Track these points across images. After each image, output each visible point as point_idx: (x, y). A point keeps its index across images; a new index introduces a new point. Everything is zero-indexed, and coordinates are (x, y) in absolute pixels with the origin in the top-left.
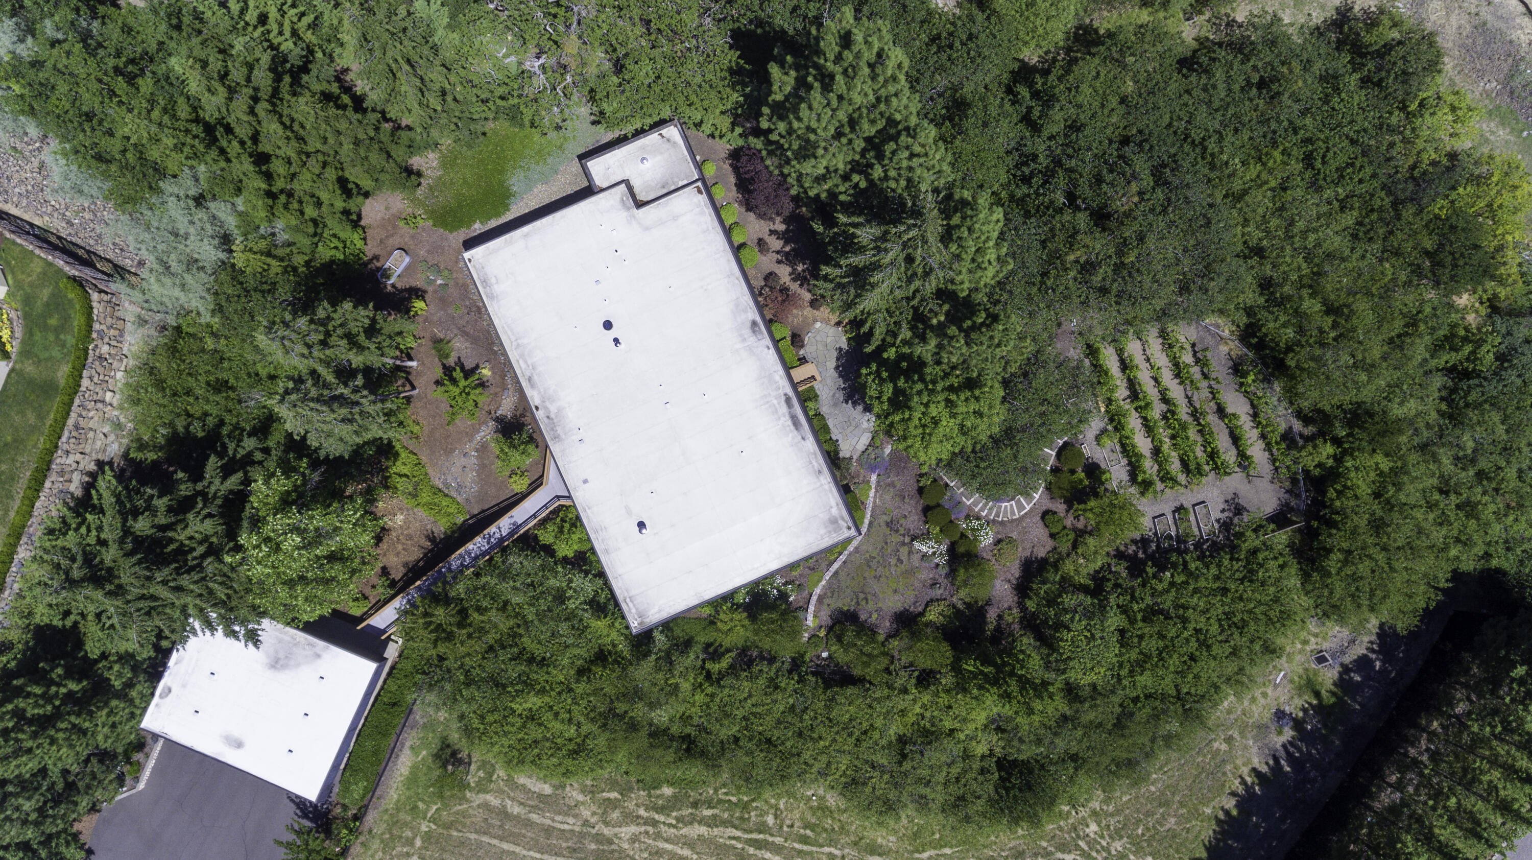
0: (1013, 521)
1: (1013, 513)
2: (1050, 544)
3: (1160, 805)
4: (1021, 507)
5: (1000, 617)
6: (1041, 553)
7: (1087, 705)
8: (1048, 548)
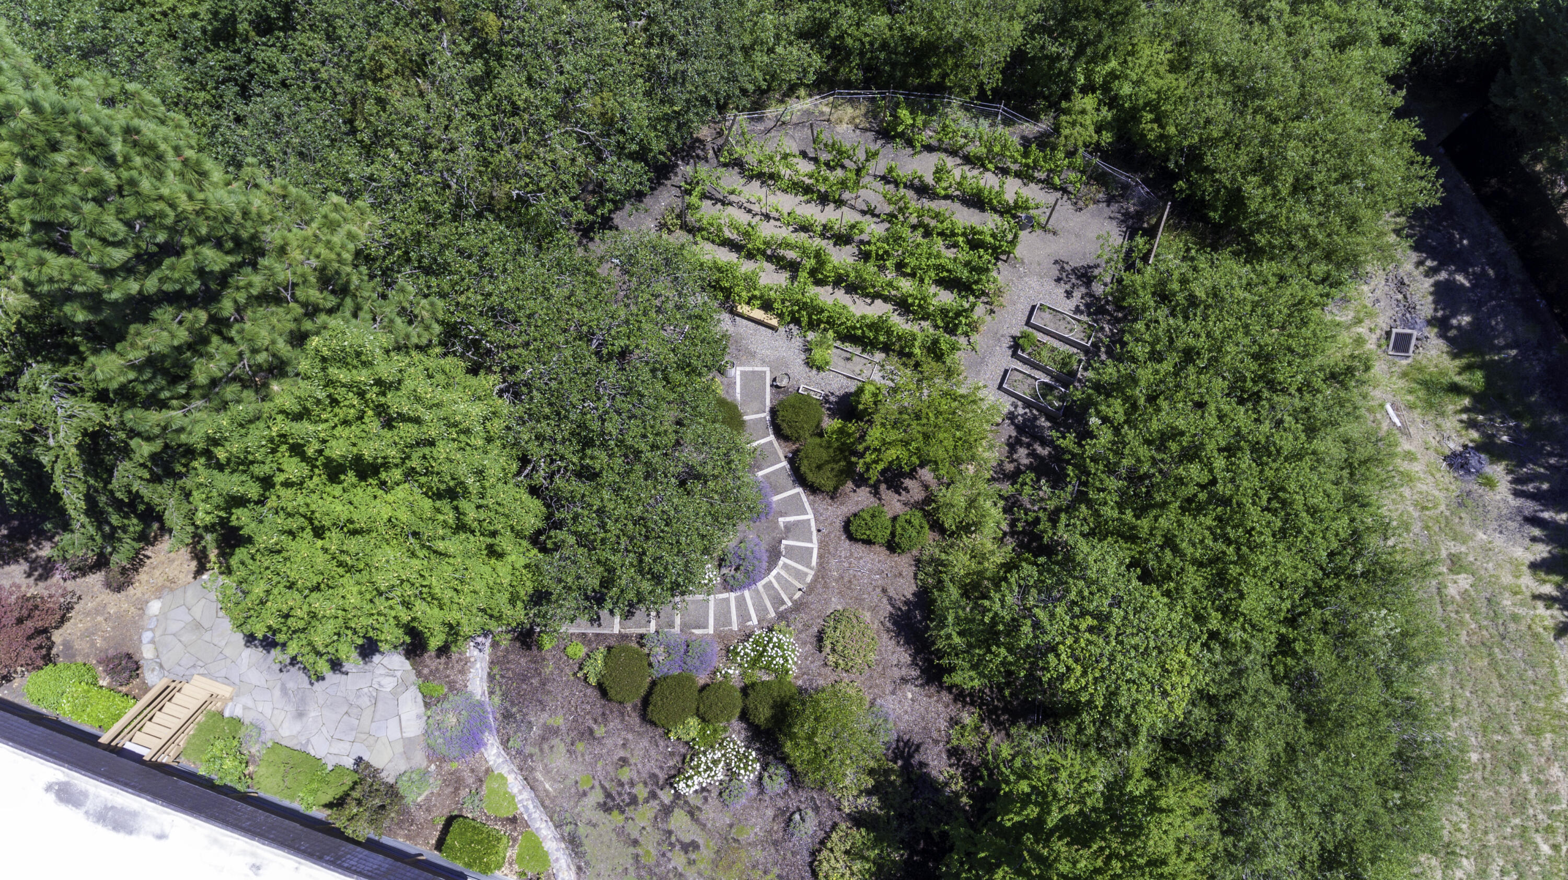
0: (811, 588)
1: (799, 575)
2: (904, 563)
3: (1514, 770)
4: (802, 555)
5: (954, 753)
6: (907, 588)
7: (1231, 741)
8: (909, 571)
